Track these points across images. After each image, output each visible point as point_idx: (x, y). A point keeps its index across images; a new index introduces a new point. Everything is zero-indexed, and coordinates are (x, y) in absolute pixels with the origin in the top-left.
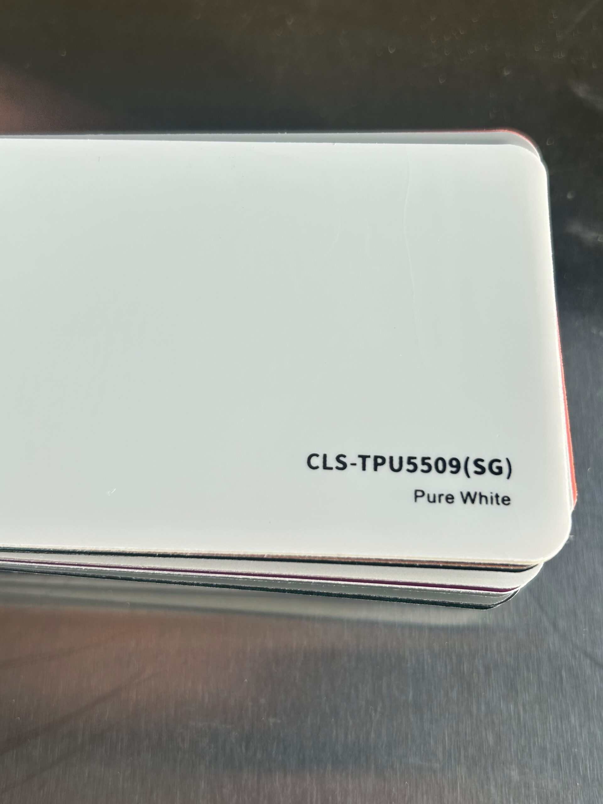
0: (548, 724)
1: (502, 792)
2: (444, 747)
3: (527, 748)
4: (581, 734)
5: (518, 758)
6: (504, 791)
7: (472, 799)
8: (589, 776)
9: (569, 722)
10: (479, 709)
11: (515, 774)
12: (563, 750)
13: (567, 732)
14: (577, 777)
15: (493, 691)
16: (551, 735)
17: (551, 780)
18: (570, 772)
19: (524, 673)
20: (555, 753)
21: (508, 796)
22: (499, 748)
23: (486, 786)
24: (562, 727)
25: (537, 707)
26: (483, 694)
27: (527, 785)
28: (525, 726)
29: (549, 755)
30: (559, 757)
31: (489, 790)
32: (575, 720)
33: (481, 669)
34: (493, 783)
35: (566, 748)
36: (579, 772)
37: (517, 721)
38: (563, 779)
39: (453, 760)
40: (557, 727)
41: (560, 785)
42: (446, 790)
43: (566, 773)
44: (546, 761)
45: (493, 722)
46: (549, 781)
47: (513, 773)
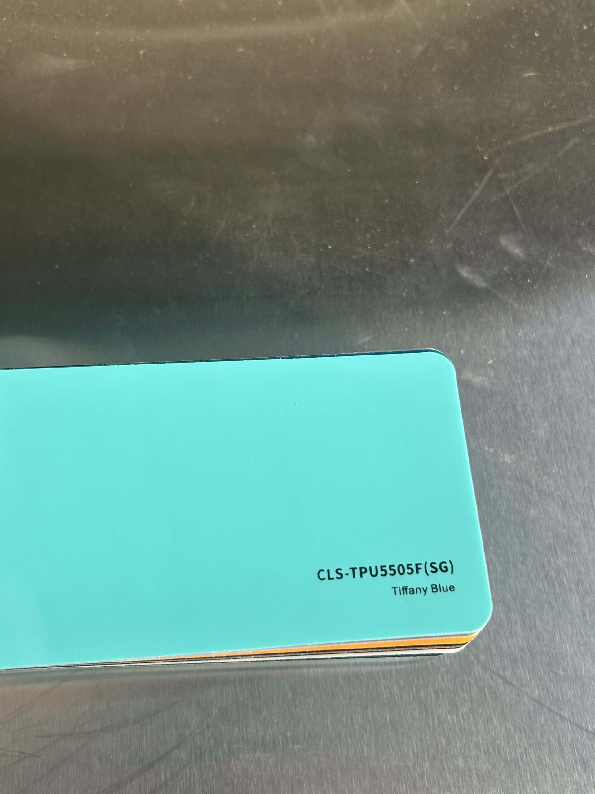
0: (479, 726)
1: (454, 776)
2: (413, 750)
3: (467, 744)
4: (501, 731)
5: (462, 752)
6: (455, 775)
7: (435, 784)
8: (508, 758)
9: (493, 723)
10: (433, 722)
11: (461, 763)
12: (490, 743)
13: (492, 730)
14: (501, 760)
15: (442, 708)
16: (482, 734)
17: (485, 764)
18: (496, 758)
19: (461, 694)
20: (485, 746)
21: (458, 779)
22: (449, 747)
23: (443, 774)
24: (489, 728)
25: (471, 716)
26: (436, 711)
27: (470, 769)
28: (465, 729)
29: (482, 748)
30: (488, 747)
31: (445, 776)
32: (496, 722)
33: (433, 694)
34: (447, 771)
35: (492, 741)
36: (502, 757)
37: (459, 727)
38: (492, 762)
39: (420, 759)
40: (485, 727)
41: (490, 767)
42: (418, 780)
43: (494, 758)
44: (480, 752)
45: (444, 730)
46: (483, 765)
47: (460, 762)
